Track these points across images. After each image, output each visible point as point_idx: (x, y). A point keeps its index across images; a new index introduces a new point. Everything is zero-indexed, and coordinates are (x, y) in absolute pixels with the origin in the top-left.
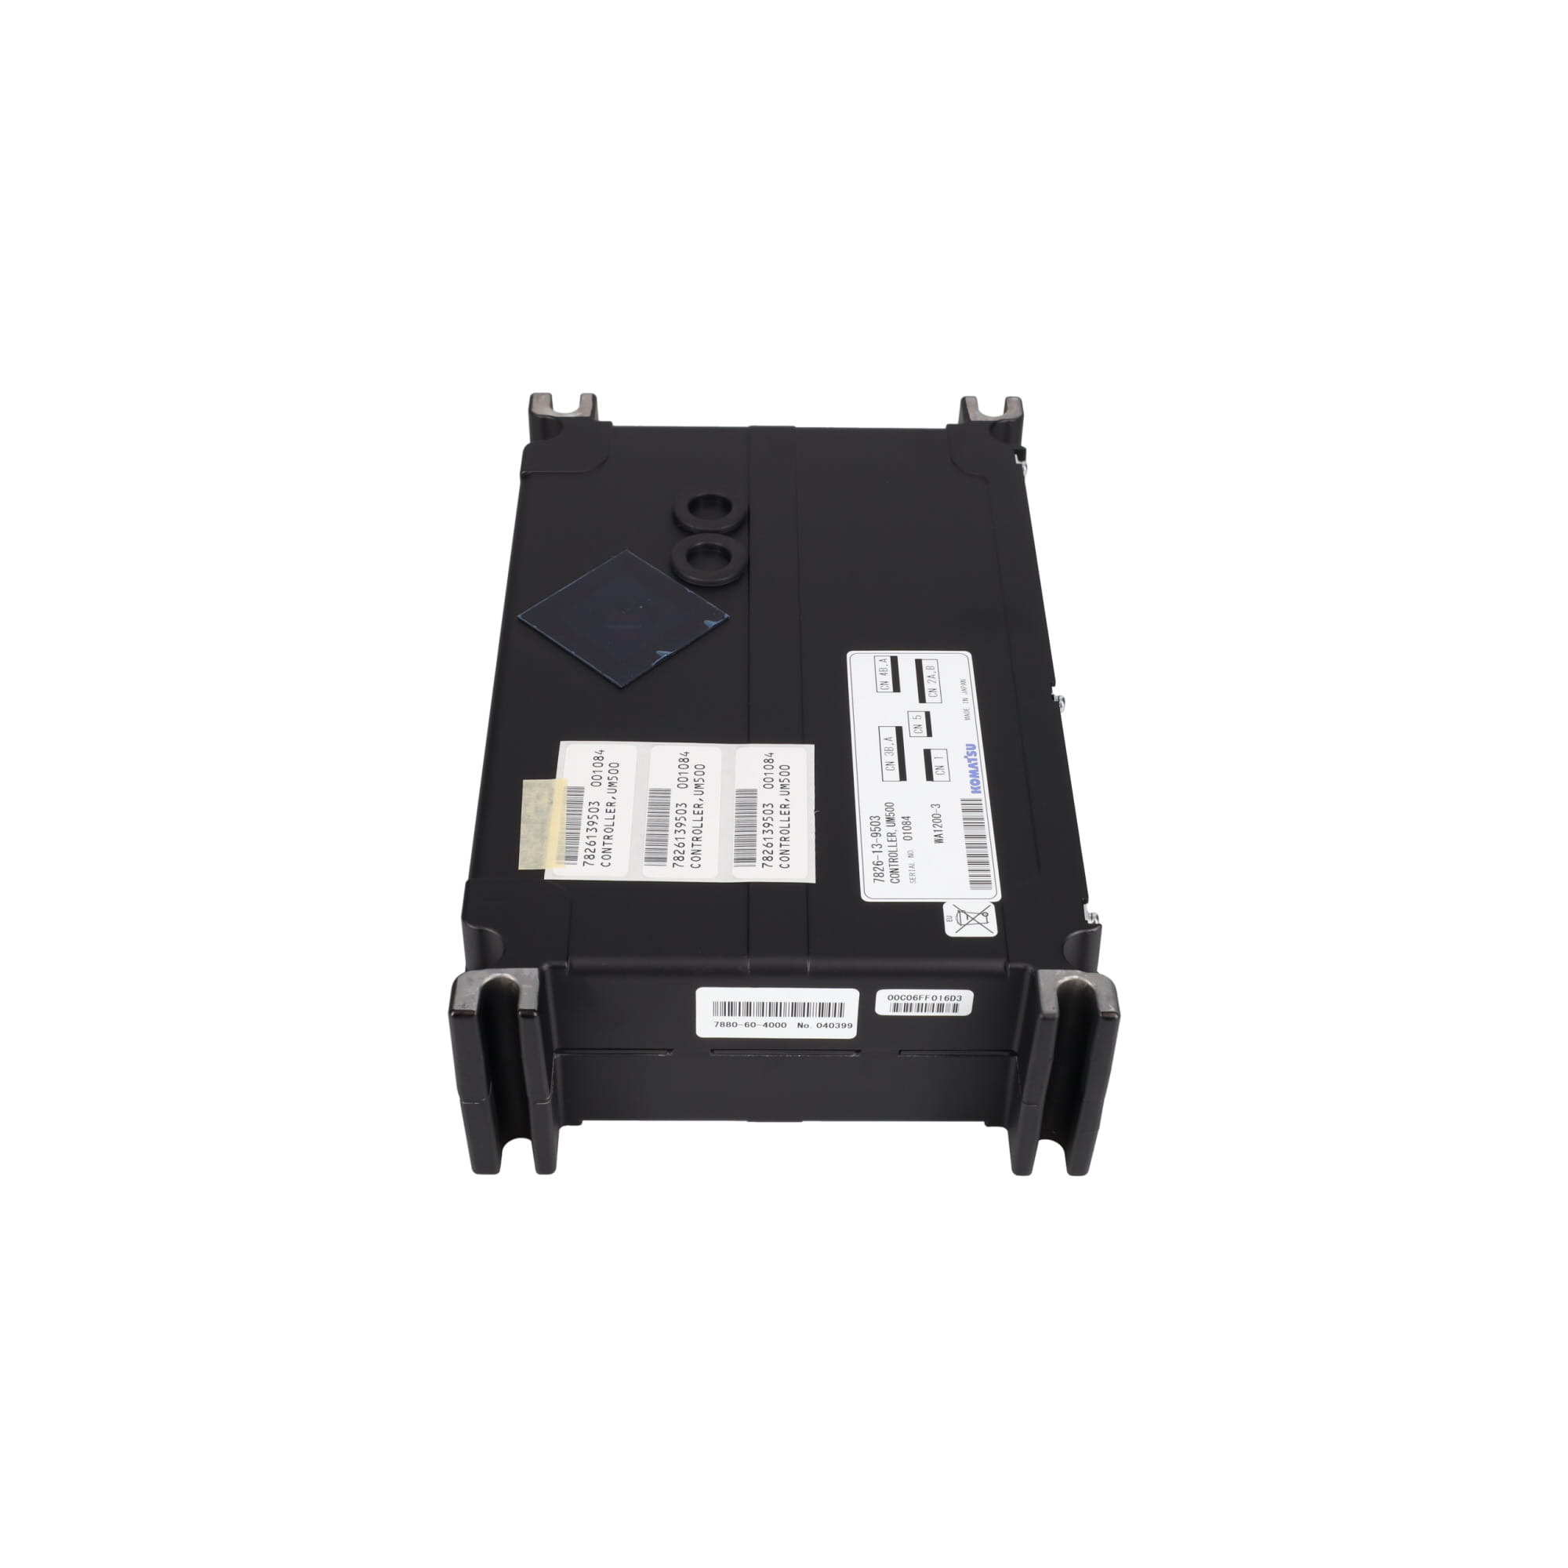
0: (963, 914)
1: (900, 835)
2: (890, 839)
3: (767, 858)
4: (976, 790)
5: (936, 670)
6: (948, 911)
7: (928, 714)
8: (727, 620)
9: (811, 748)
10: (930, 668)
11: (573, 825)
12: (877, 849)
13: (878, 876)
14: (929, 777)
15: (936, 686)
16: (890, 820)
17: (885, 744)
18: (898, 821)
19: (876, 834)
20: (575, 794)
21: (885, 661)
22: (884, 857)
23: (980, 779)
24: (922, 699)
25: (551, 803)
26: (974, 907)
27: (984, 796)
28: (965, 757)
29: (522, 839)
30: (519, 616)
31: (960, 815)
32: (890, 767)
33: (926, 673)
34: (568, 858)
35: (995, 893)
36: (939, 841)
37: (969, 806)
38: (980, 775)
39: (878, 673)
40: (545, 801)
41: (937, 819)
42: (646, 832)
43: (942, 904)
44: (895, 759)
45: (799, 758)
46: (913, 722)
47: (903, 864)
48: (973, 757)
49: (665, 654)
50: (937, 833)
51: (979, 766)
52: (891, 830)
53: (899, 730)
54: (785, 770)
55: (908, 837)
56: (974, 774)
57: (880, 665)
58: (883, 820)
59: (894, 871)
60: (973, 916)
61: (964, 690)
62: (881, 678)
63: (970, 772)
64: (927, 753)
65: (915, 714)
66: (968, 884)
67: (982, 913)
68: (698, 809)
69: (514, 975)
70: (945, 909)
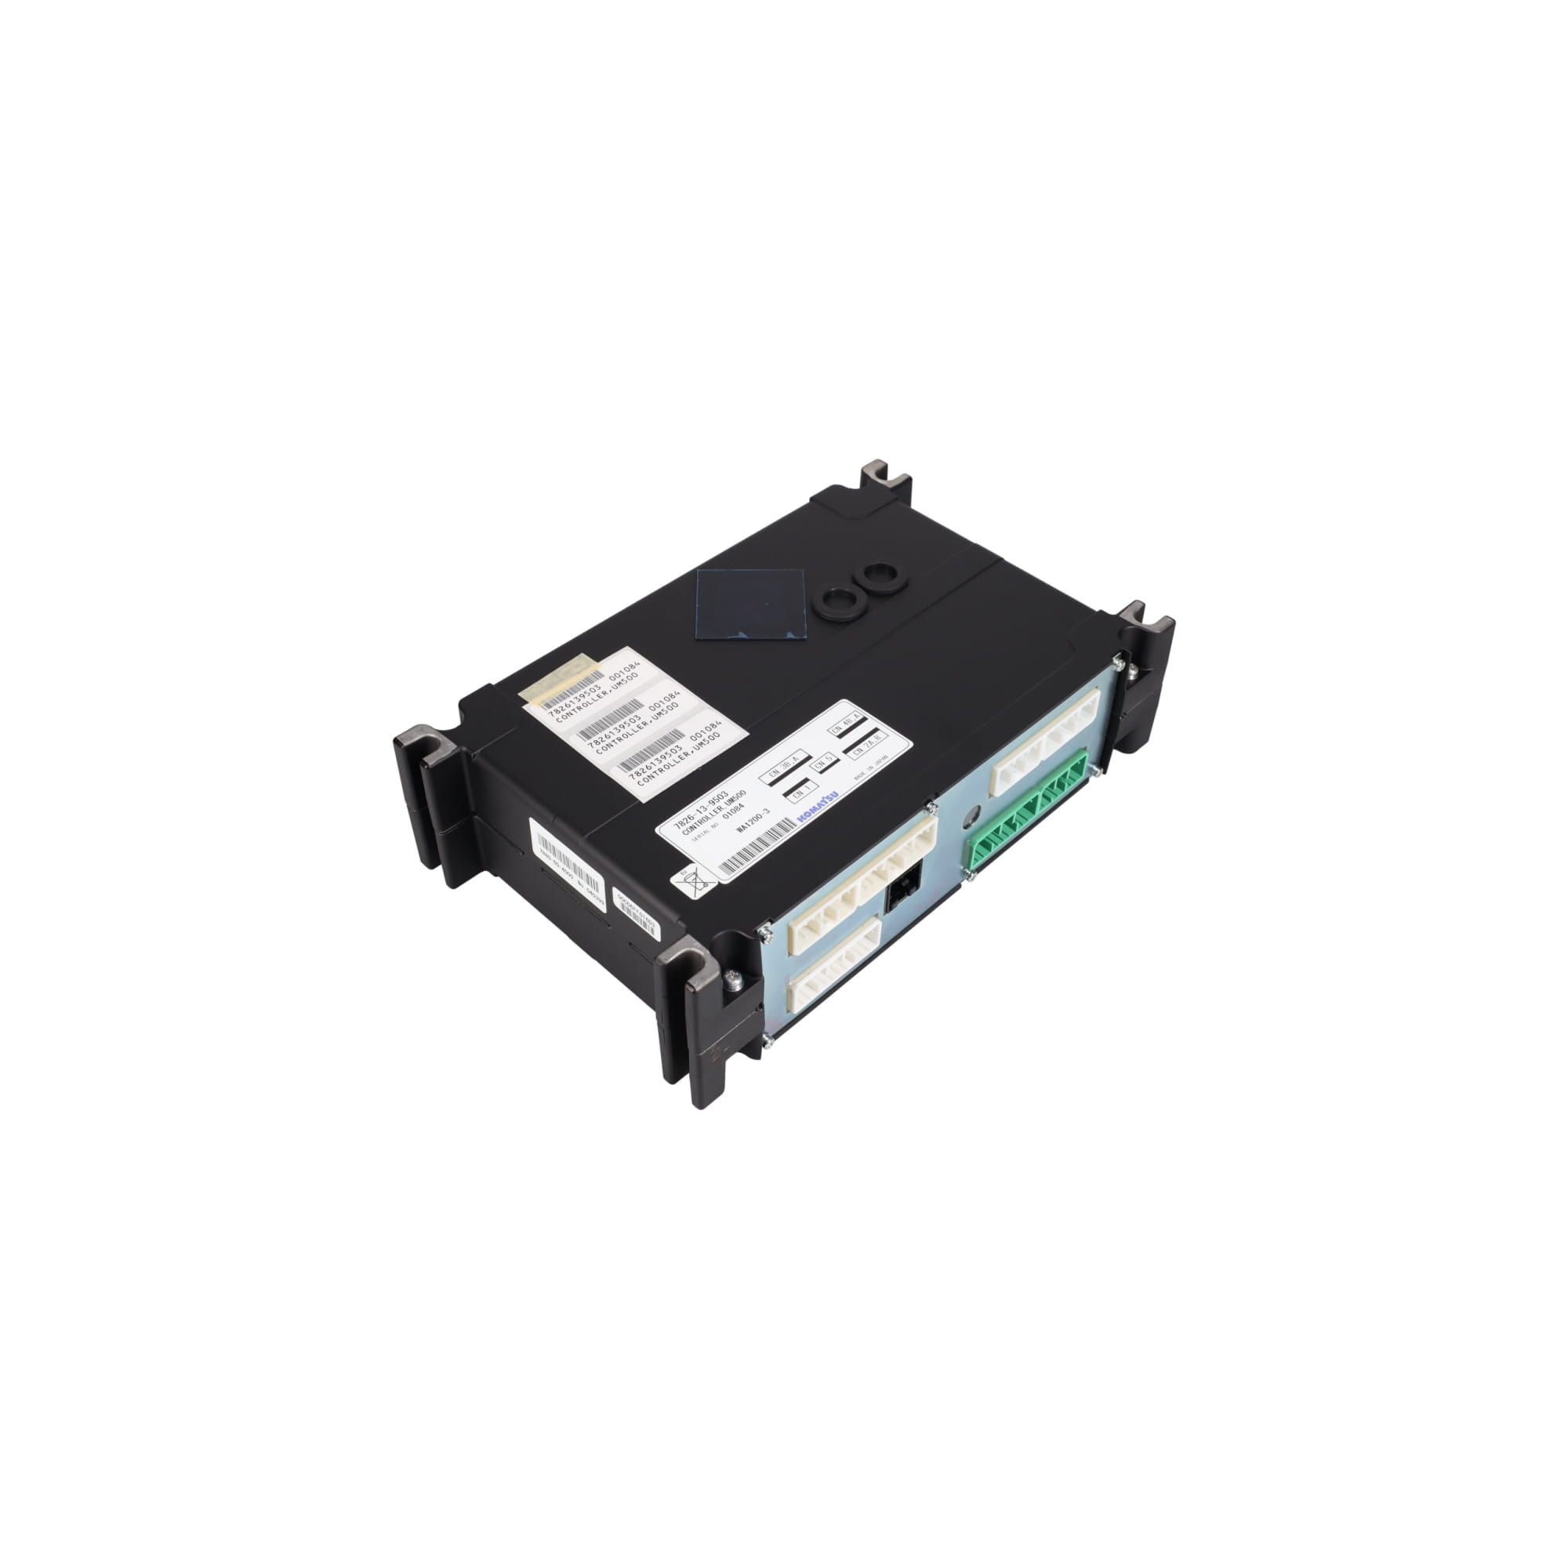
0: (694, 876)
1: (724, 812)
2: (716, 810)
3: (637, 774)
4: (801, 819)
5: (878, 742)
6: (689, 868)
7: (838, 760)
8: (804, 640)
9: (745, 735)
10: (876, 738)
11: (572, 691)
12: (701, 810)
13: (680, 824)
14: (786, 795)
15: (866, 749)
16: (732, 800)
17: (789, 760)
18: (735, 804)
19: (712, 802)
20: (594, 677)
21: (858, 716)
22: (698, 817)
23: (813, 815)
24: (846, 751)
25: (578, 673)
26: (704, 876)
27: (800, 826)
28: (823, 798)
29: (540, 681)
31: (773, 825)
32: (774, 773)
33: (871, 739)
34: (547, 705)
35: (727, 878)
36: (740, 830)
37: (785, 824)
38: (816, 813)
39: (845, 720)
40: (577, 670)
41: (758, 817)
42: (601, 719)
43: (691, 862)
44: (783, 771)
45: (731, 736)
46: (823, 760)
47: (705, 827)
48: (827, 801)
49: (742, 635)
50: (745, 825)
51: (823, 808)
52: (724, 806)
53: (809, 758)
54: (715, 736)
55: (725, 817)
56: (814, 810)
57: (852, 717)
58: (727, 798)
59: (694, 827)
60: (698, 881)
61: (879, 762)
62: (840, 725)
64: (804, 781)
65: (830, 756)
66: (721, 863)
67: (704, 883)
68: (642, 725)
70: (691, 865)
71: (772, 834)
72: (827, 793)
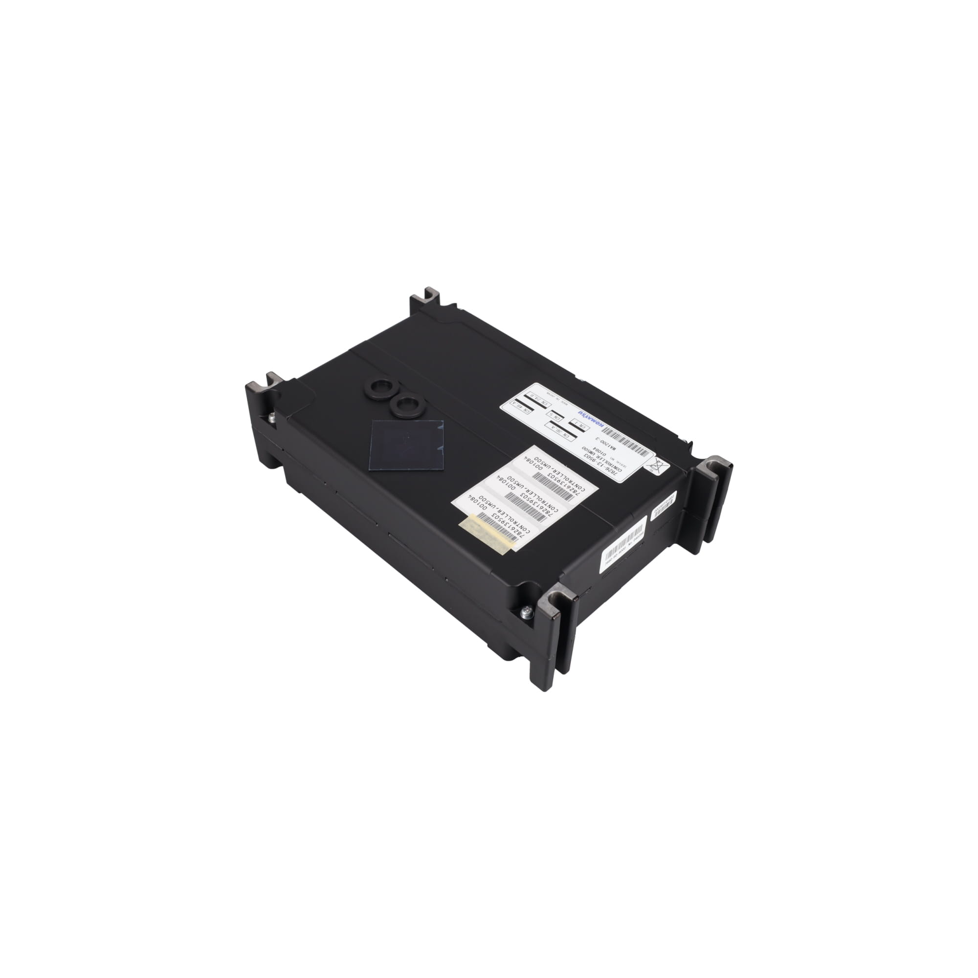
0: (653, 466)
1: (600, 455)
2: (599, 459)
3: (574, 491)
4: (602, 426)
5: (534, 395)
6: (646, 467)
7: (552, 411)
8: (444, 422)
9: (535, 447)
10: (532, 395)
11: (497, 527)
12: (601, 465)
13: (614, 473)
14: (583, 431)
15: (542, 400)
16: (591, 453)
17: (554, 429)
18: (594, 451)
19: (594, 461)
20: (482, 516)
21: (515, 402)
22: (607, 466)
23: (598, 421)
24: (544, 407)
25: (479, 526)
26: (653, 463)
27: (606, 425)
28: (584, 417)
30: (369, 470)
31: (608, 436)
32: (567, 436)
33: (532, 398)
34: (513, 539)
35: (652, 453)
36: (614, 449)
37: (606, 432)
38: (596, 420)
39: (519, 408)
40: (476, 527)
41: (603, 442)
42: (525, 512)
43: (643, 467)
44: (564, 432)
45: (537, 453)
46: (552, 417)
47: (614, 463)
48: (586, 415)
49: (442, 448)
50: (610, 447)
51: (591, 417)
52: (596, 455)
53: (551, 422)
54: (538, 459)
55: (604, 455)
56: (594, 421)
57: (516, 405)
58: (589, 454)
59: (615, 468)
60: (656, 465)
61: (552, 396)
62: (523, 409)
63: (591, 421)
64: (571, 424)
65: (549, 414)
66: (641, 455)
67: (657, 462)
68: (530, 492)
69: (555, 590)
71: (615, 437)
72: (581, 416)
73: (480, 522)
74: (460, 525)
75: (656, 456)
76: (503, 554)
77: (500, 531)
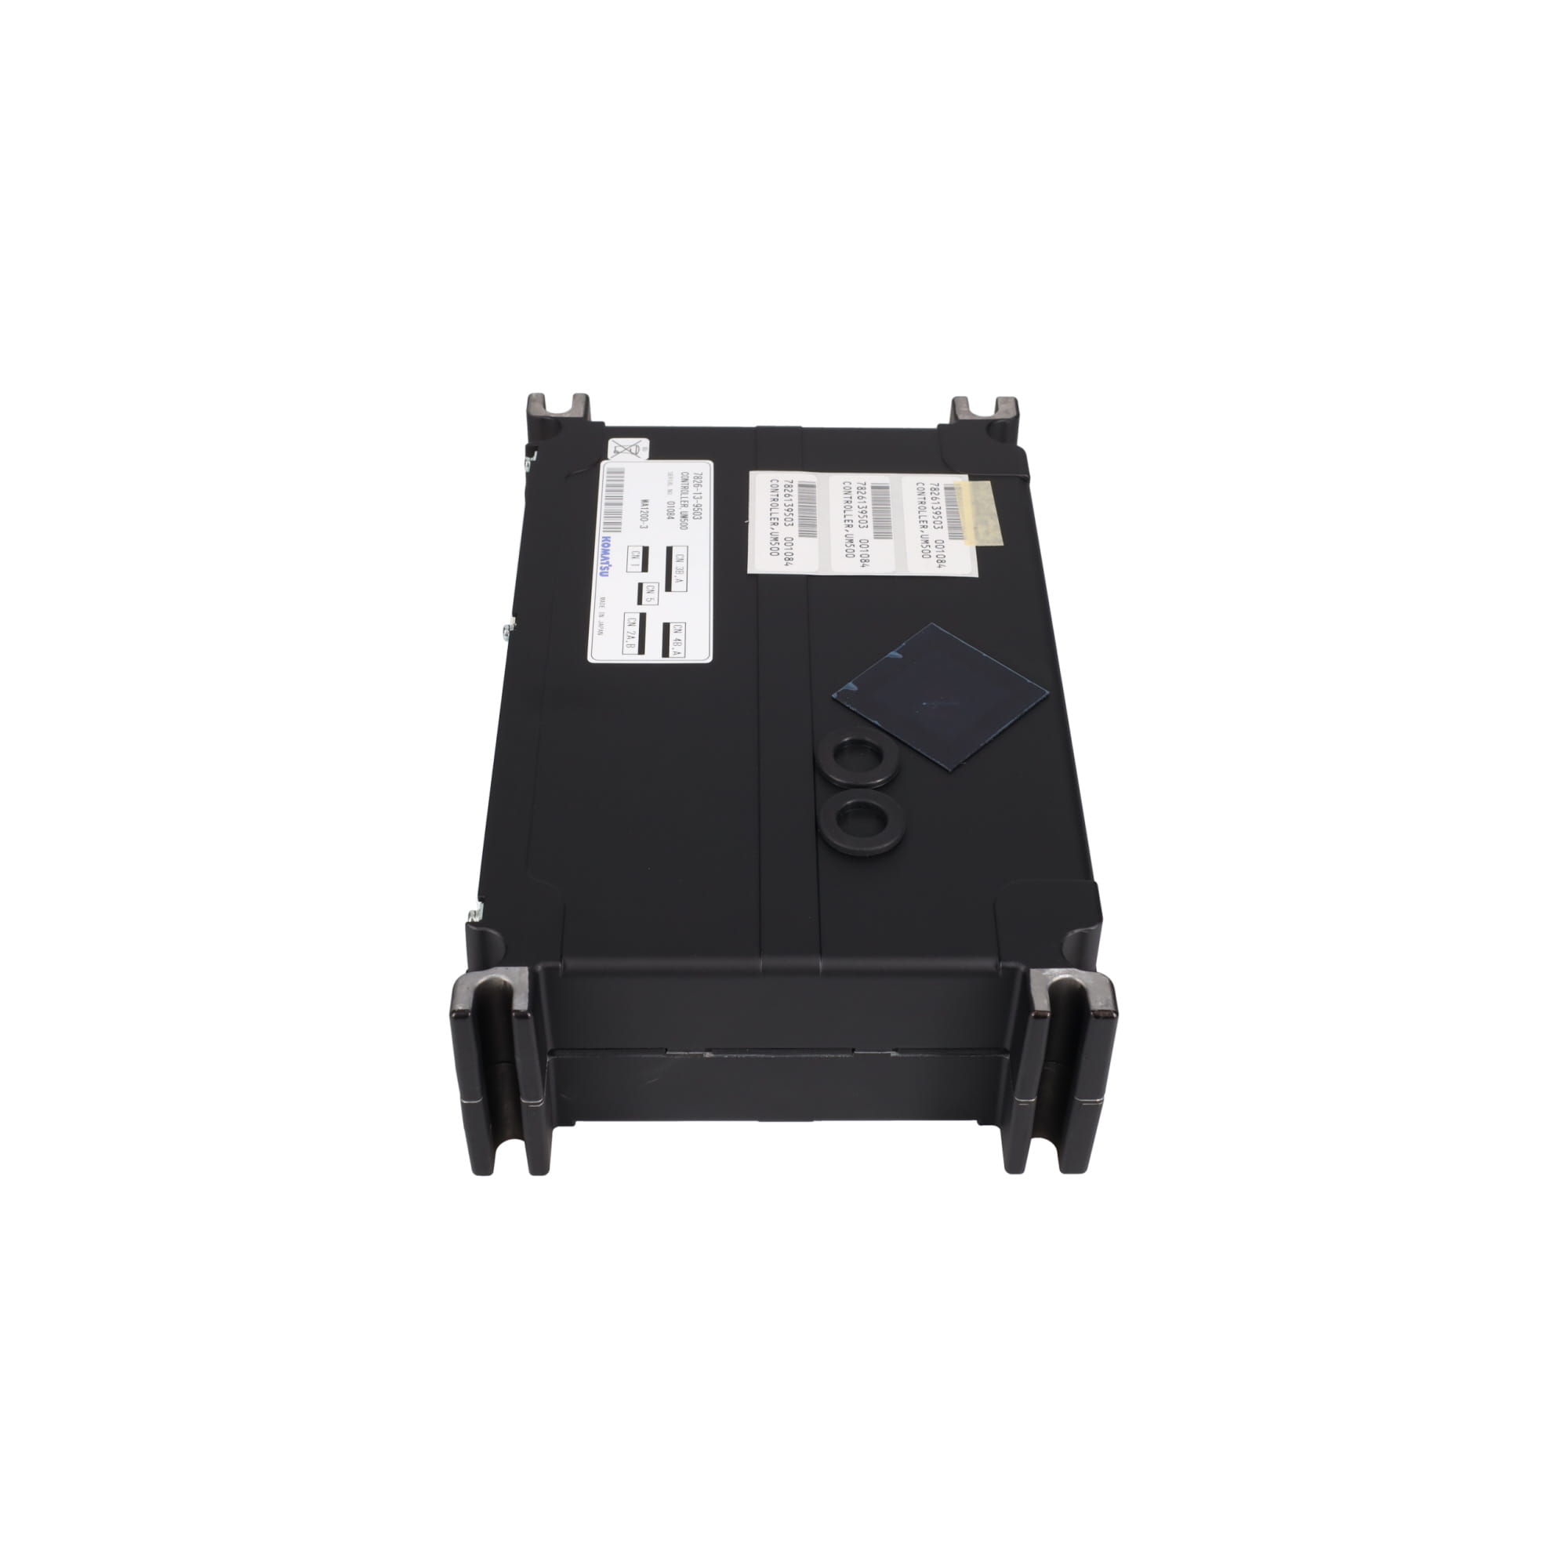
0: (635, 452)
1: (678, 505)
2: (686, 503)
3: (789, 486)
4: (607, 539)
5: (625, 644)
6: (646, 454)
7: (640, 602)
8: (833, 690)
9: (750, 571)
10: (631, 646)
11: (953, 511)
12: (698, 496)
13: (698, 477)
14: (646, 550)
15: (627, 628)
16: (685, 517)
17: (683, 577)
18: (677, 516)
19: (698, 506)
20: (956, 533)
21: (675, 653)
22: (692, 490)
23: (601, 547)
24: (643, 617)
25: (975, 528)
26: (626, 456)
27: (600, 535)
28: (611, 566)
29: (993, 502)
31: (624, 520)
32: (680, 557)
33: (636, 641)
34: (953, 489)
35: (604, 466)
36: (645, 501)
37: (616, 526)
38: (600, 551)
39: (683, 642)
40: (981, 530)
41: (645, 517)
43: (649, 459)
44: (675, 564)
45: (761, 561)
46: (654, 595)
47: (677, 485)
48: (604, 566)
49: (894, 654)
50: (646, 507)
51: (600, 558)
52: (684, 509)
53: (668, 588)
54: (774, 552)
55: (671, 504)
56: (606, 552)
57: (681, 649)
58: (690, 516)
59: (685, 480)
60: (626, 451)
61: (601, 625)
62: (681, 636)
63: (608, 554)
64: (645, 568)
65: (652, 602)
66: (626, 472)
67: (618, 453)
68: (849, 523)
70: (647, 456)
71: (616, 514)
72: (613, 572)
73: (969, 532)
74: (1002, 544)
75: (606, 458)
76: (989, 482)
77: (956, 506)
